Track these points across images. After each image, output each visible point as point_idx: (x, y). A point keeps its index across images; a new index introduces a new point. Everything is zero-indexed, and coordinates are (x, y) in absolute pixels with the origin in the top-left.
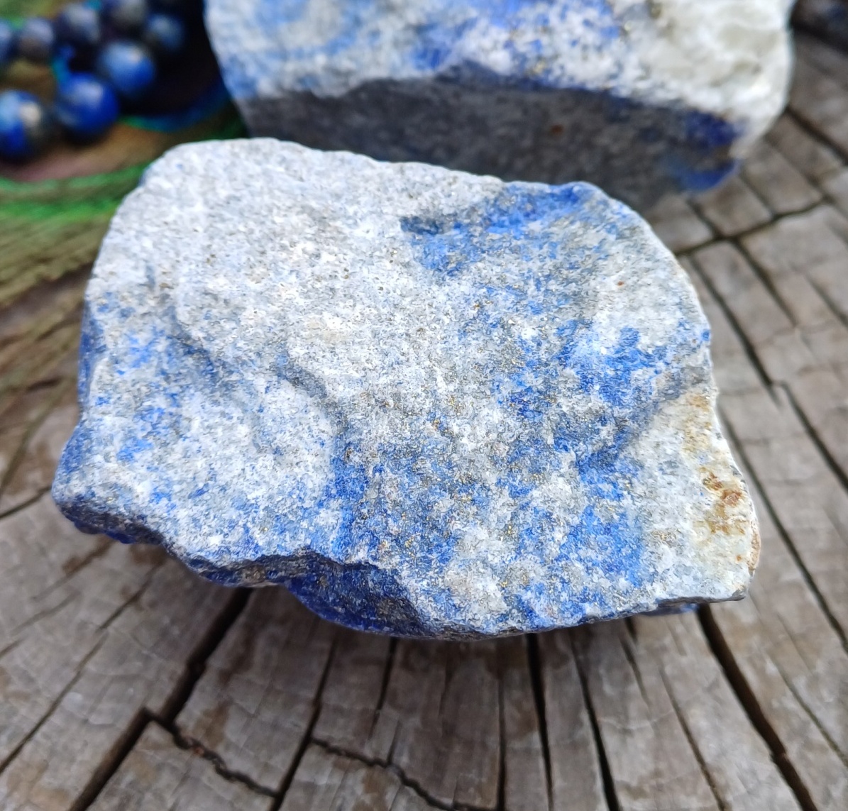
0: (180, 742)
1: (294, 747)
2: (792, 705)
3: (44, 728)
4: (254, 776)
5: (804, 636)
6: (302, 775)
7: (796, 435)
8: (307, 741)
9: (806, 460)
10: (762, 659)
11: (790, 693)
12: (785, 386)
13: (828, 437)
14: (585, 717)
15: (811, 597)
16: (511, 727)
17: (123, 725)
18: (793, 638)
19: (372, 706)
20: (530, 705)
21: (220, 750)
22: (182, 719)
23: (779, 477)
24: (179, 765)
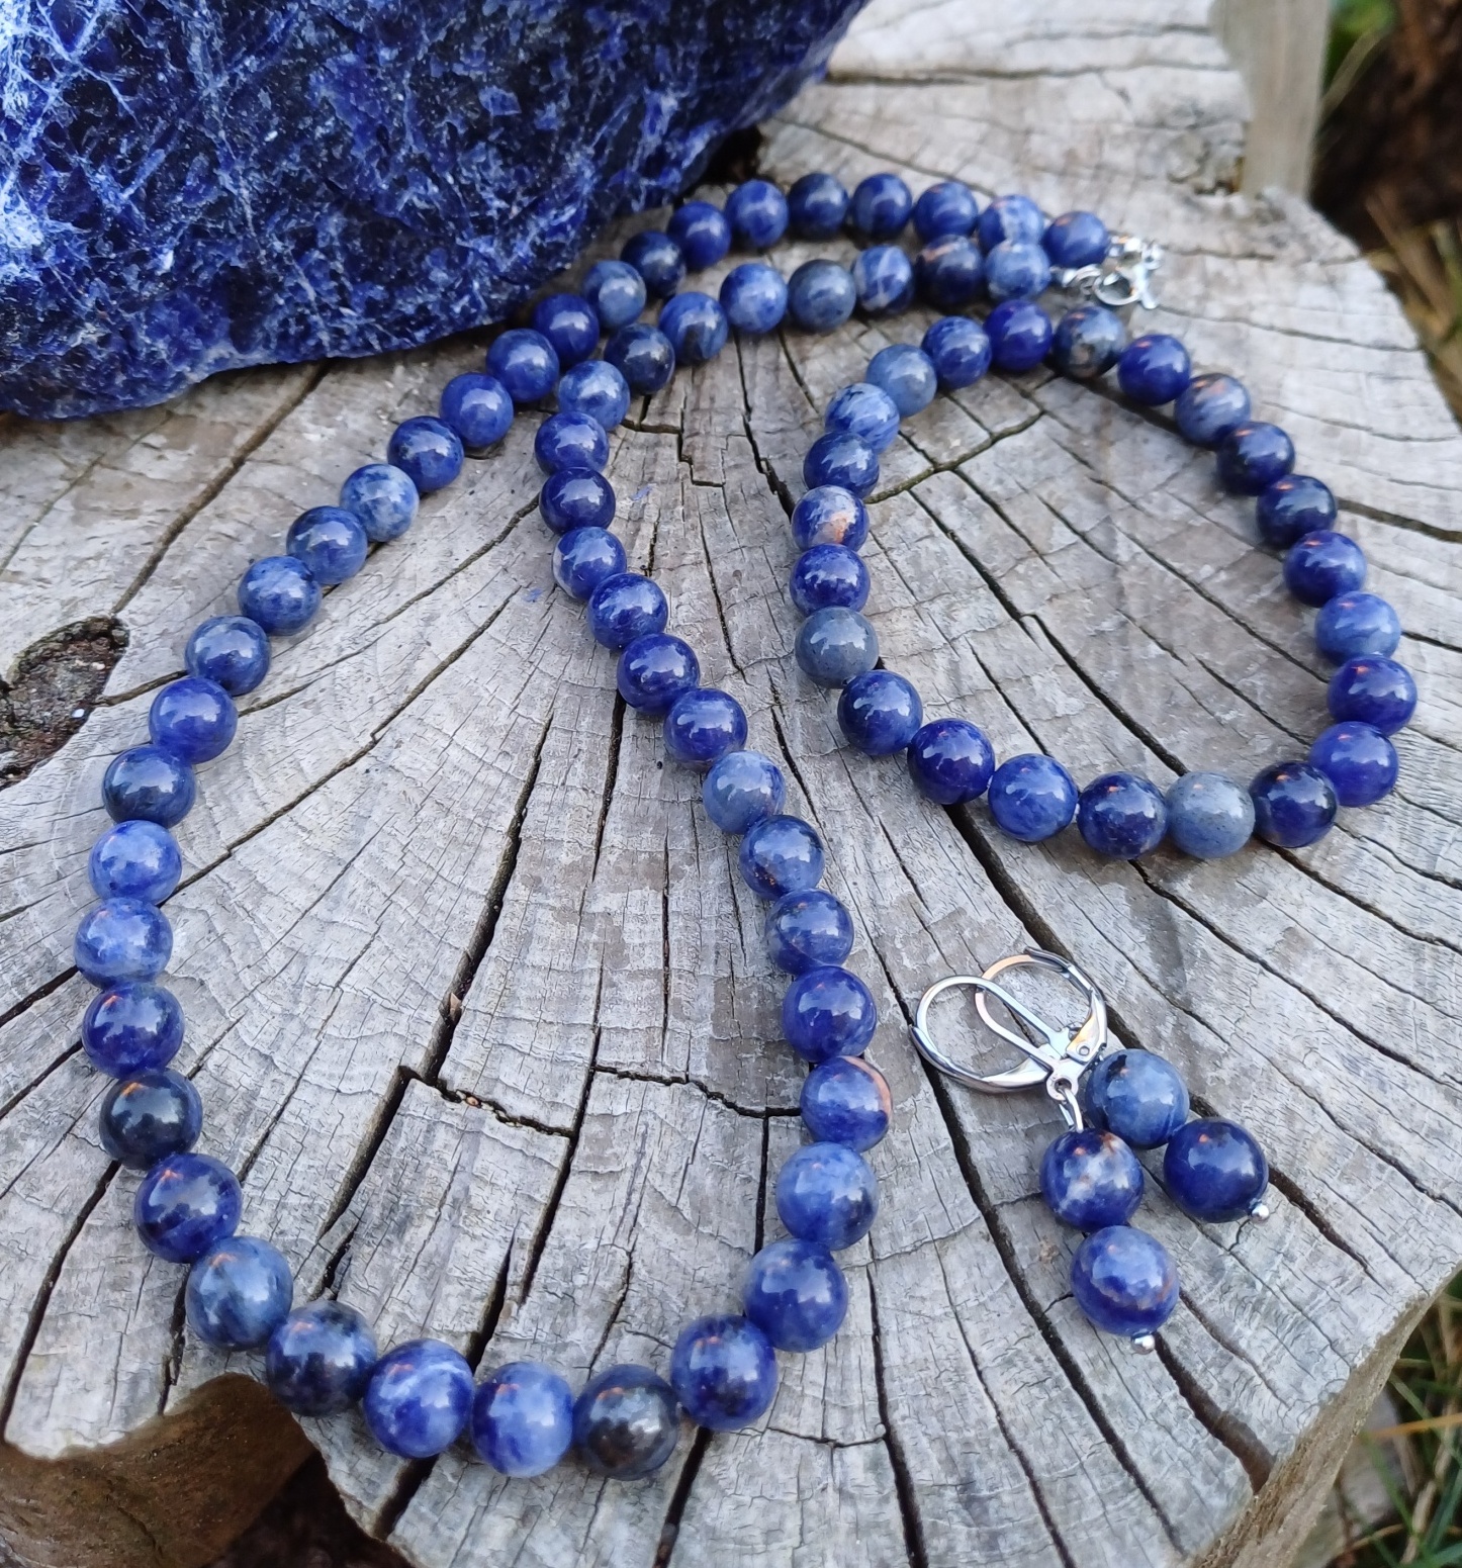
0: (451, 1097)
1: (583, 1078)
3: (291, 1107)
4: (542, 1119)
6: (593, 1107)
7: (1056, 668)
8: (594, 1068)
9: (1071, 692)
12: (1035, 616)
13: (1088, 666)
17: (383, 1089)
19: (658, 1023)
21: (498, 1095)
22: (446, 1071)
23: (1046, 715)
24: (455, 1121)
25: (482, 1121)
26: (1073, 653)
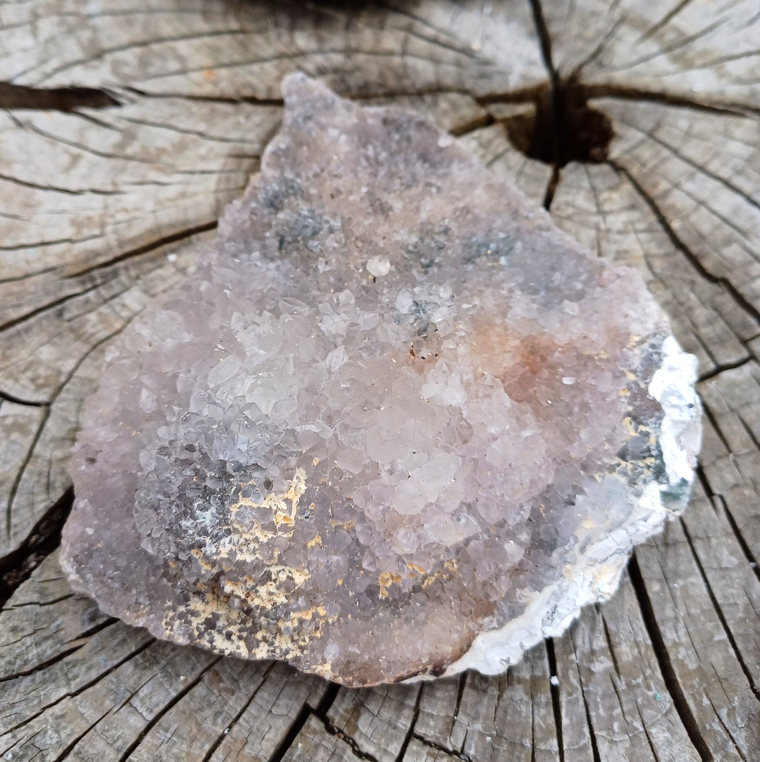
0: (330, 730)
1: (403, 739)
2: (718, 727)
3: (244, 715)
5: (726, 679)
7: (727, 535)
8: (411, 735)
9: (732, 553)
10: (700, 695)
11: (717, 720)
12: (722, 498)
13: (747, 536)
14: (586, 730)
15: (732, 651)
16: (539, 734)
17: (293, 716)
18: (720, 680)
19: (452, 714)
20: (551, 720)
21: (356, 737)
22: (331, 713)
23: (715, 565)
24: (330, 746)
25: (344, 751)
26: (740, 526)
